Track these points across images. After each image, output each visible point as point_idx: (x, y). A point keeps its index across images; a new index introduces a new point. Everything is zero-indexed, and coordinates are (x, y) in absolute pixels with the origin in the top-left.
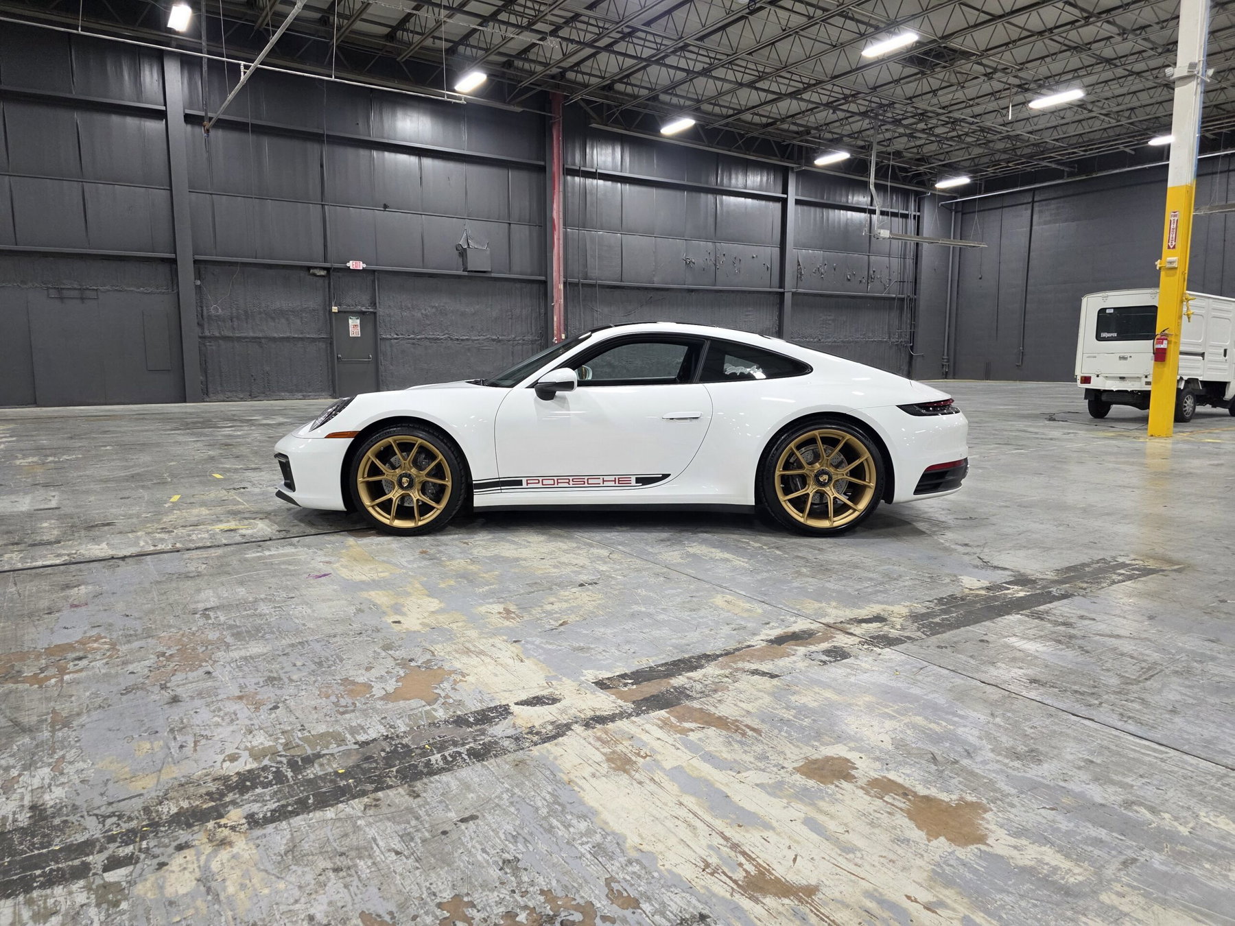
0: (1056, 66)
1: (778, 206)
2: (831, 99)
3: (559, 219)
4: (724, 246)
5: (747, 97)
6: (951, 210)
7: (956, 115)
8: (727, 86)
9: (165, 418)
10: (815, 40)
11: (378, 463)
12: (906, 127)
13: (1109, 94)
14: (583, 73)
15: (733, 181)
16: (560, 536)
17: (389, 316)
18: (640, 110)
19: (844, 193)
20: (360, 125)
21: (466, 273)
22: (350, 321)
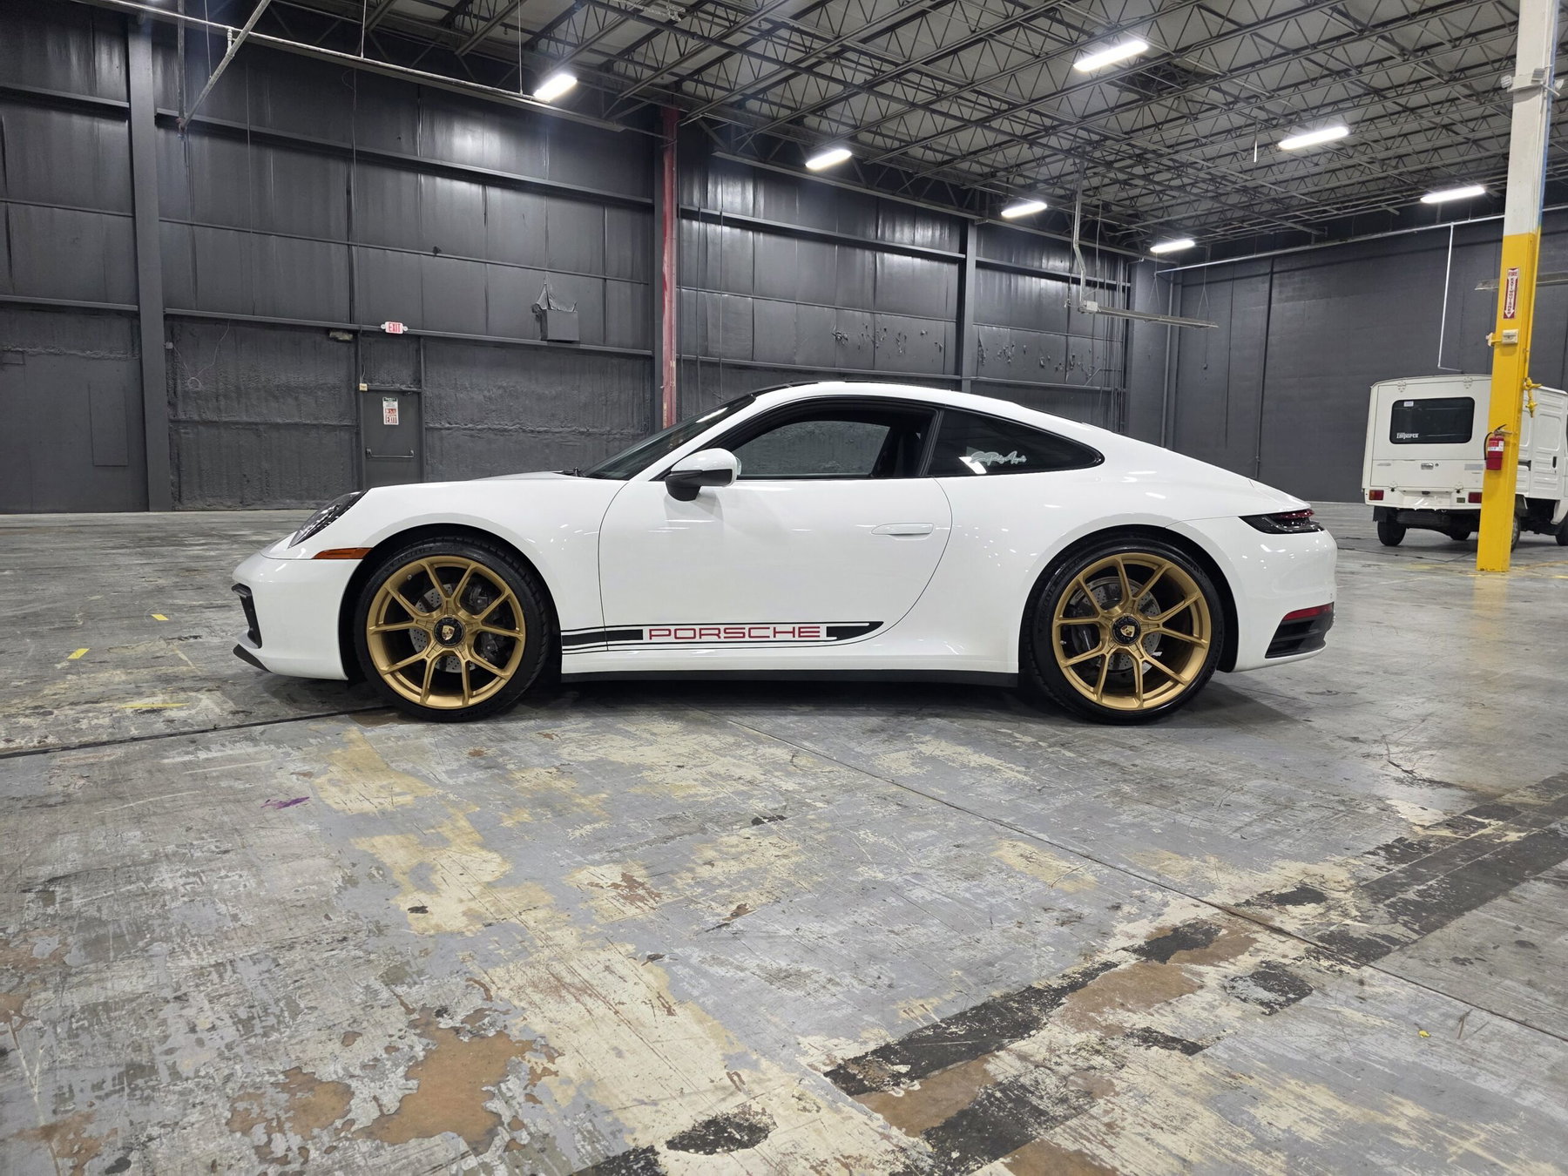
0: (1314, 96)
1: (954, 268)
2: (1028, 130)
3: (671, 274)
4: (883, 318)
5: (922, 124)
6: (1168, 282)
7: (1183, 157)
8: (895, 107)
9: (111, 531)
10: (1012, 47)
11: (403, 601)
12: (1121, 170)
13: (1378, 137)
14: (706, 84)
15: (898, 235)
16: (705, 722)
17: (439, 397)
18: (781, 136)
19: (1036, 255)
20: (403, 140)
21: (545, 343)
22: (385, 404)
